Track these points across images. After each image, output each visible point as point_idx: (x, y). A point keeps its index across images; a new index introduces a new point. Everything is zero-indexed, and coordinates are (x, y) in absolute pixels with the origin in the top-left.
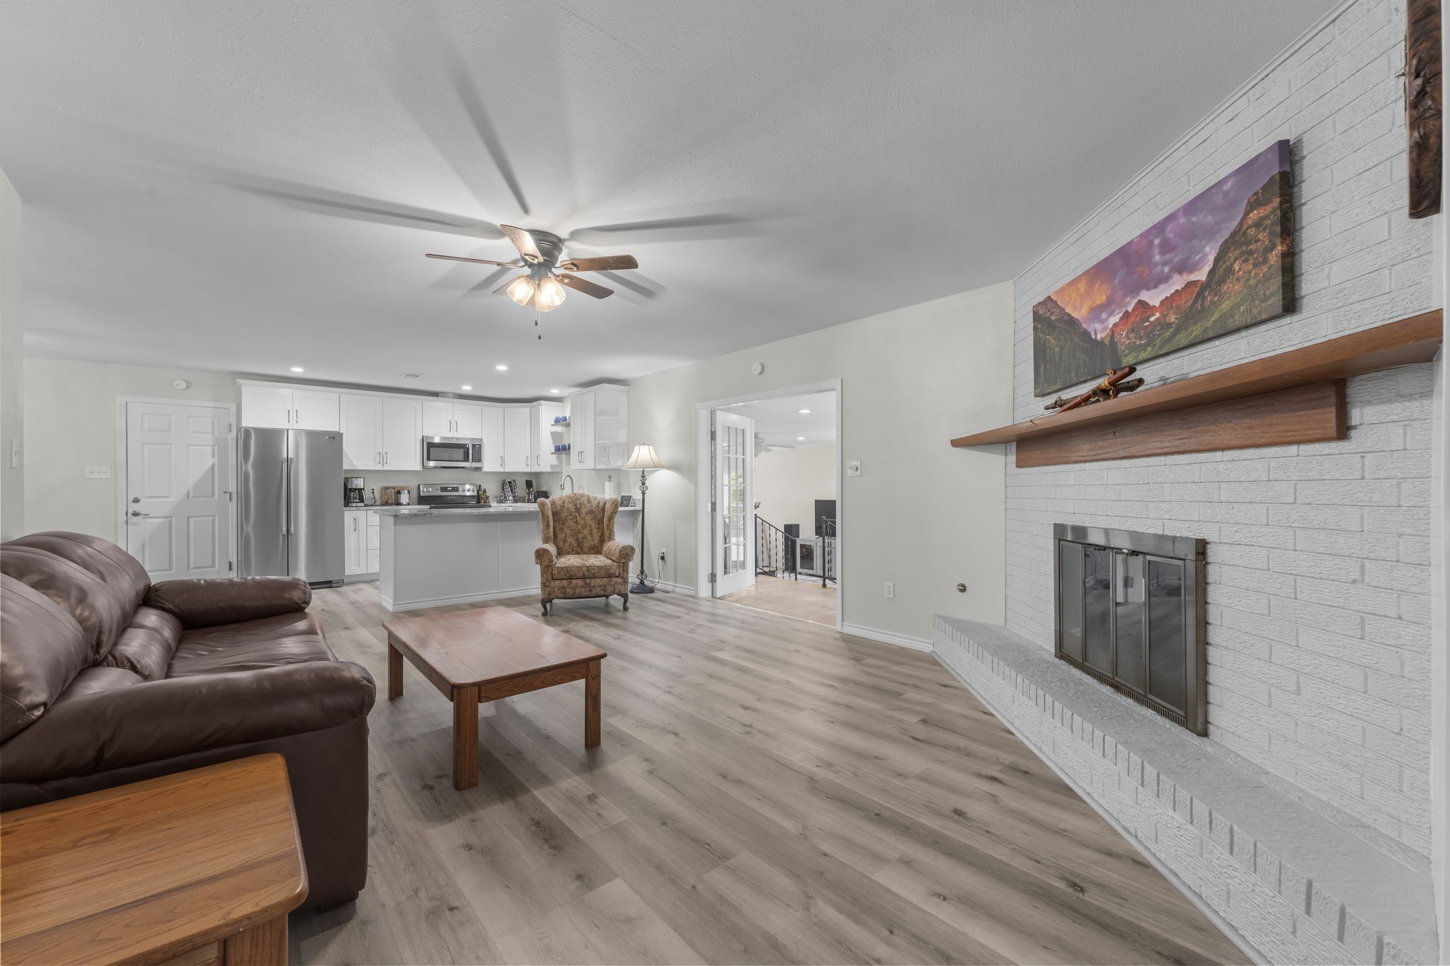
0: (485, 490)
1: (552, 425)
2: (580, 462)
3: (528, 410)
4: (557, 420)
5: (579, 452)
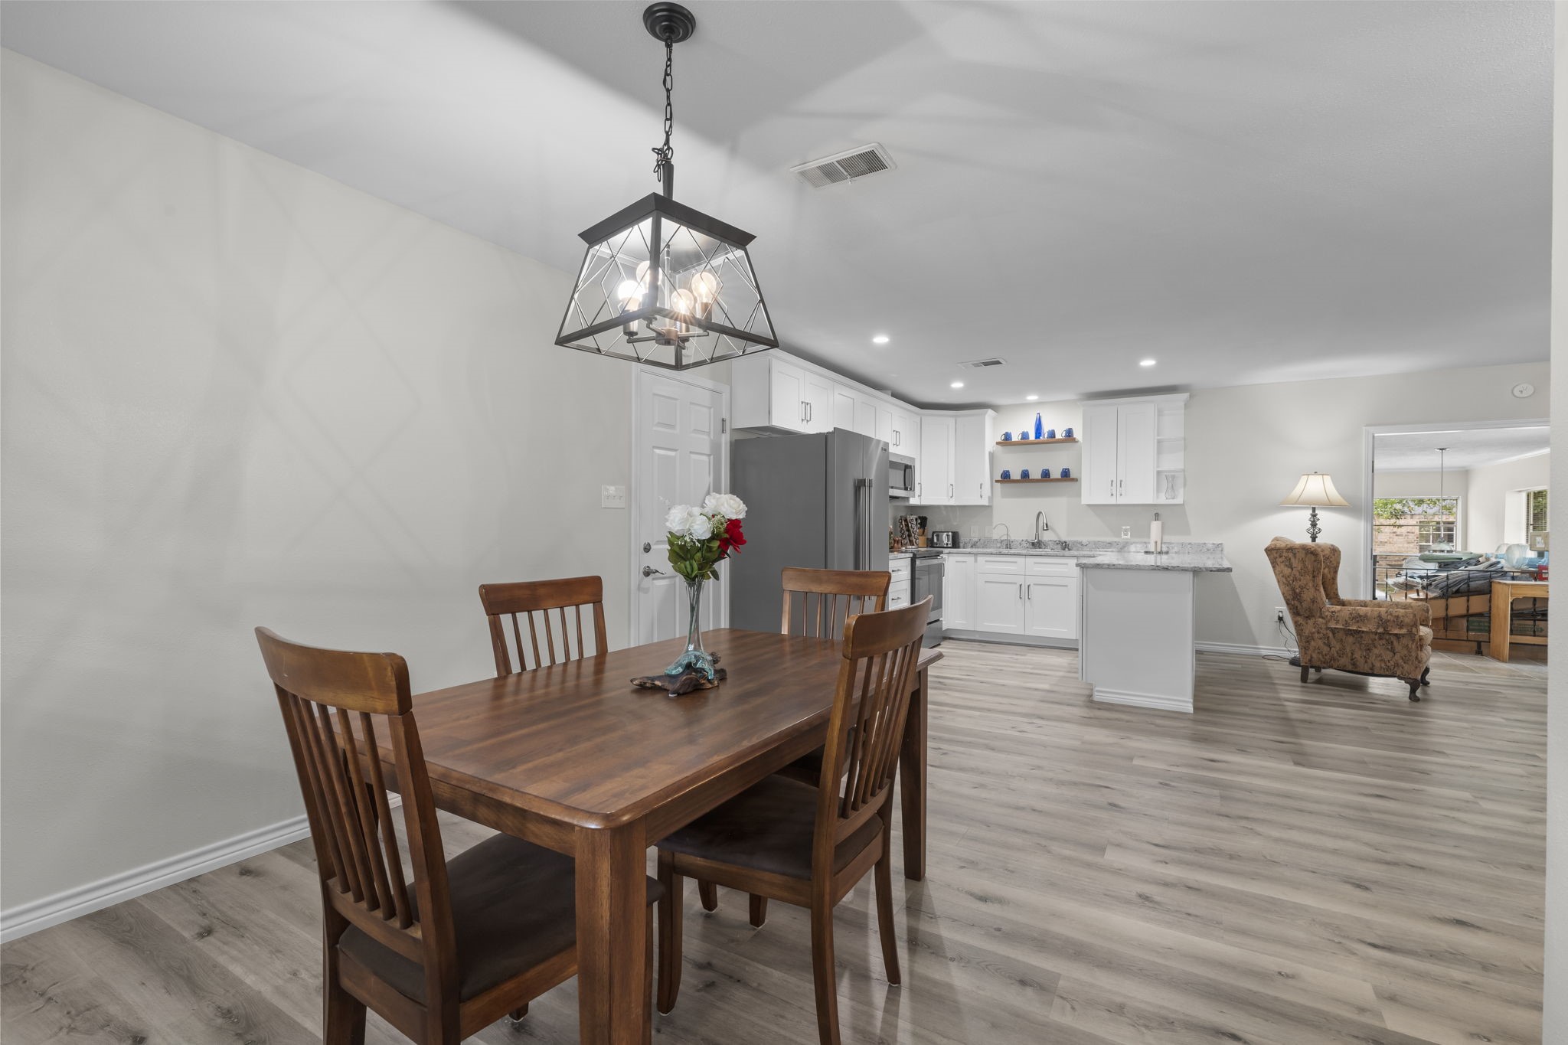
1: (998, 443)
2: (1112, 495)
3: (952, 421)
4: (1007, 437)
5: (1112, 481)
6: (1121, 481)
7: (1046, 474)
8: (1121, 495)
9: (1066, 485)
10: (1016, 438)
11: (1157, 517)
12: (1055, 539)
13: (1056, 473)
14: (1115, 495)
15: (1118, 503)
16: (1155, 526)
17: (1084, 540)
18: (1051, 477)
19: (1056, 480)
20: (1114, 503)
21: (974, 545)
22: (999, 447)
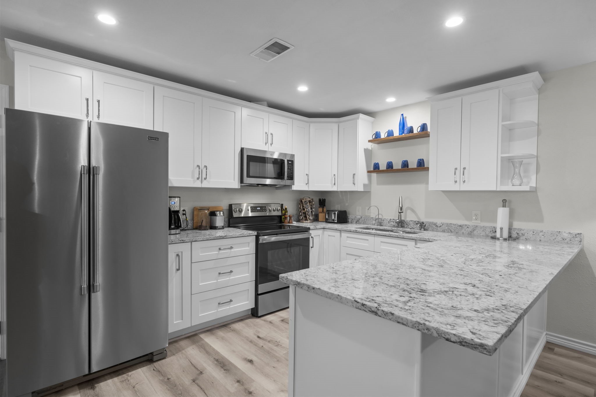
0: (286, 209)
1: (370, 141)
2: (456, 182)
3: (335, 127)
4: (377, 135)
5: (456, 169)
6: (464, 168)
7: (405, 165)
8: (464, 182)
9: (421, 173)
10: (383, 136)
11: (504, 203)
12: (415, 220)
13: (413, 164)
14: (458, 182)
15: (461, 189)
16: (502, 214)
17: (439, 221)
18: (410, 167)
19: (413, 170)
20: (458, 189)
21: (358, 221)
22: (371, 144)
